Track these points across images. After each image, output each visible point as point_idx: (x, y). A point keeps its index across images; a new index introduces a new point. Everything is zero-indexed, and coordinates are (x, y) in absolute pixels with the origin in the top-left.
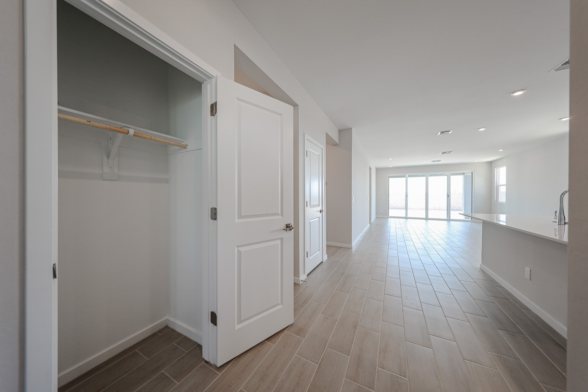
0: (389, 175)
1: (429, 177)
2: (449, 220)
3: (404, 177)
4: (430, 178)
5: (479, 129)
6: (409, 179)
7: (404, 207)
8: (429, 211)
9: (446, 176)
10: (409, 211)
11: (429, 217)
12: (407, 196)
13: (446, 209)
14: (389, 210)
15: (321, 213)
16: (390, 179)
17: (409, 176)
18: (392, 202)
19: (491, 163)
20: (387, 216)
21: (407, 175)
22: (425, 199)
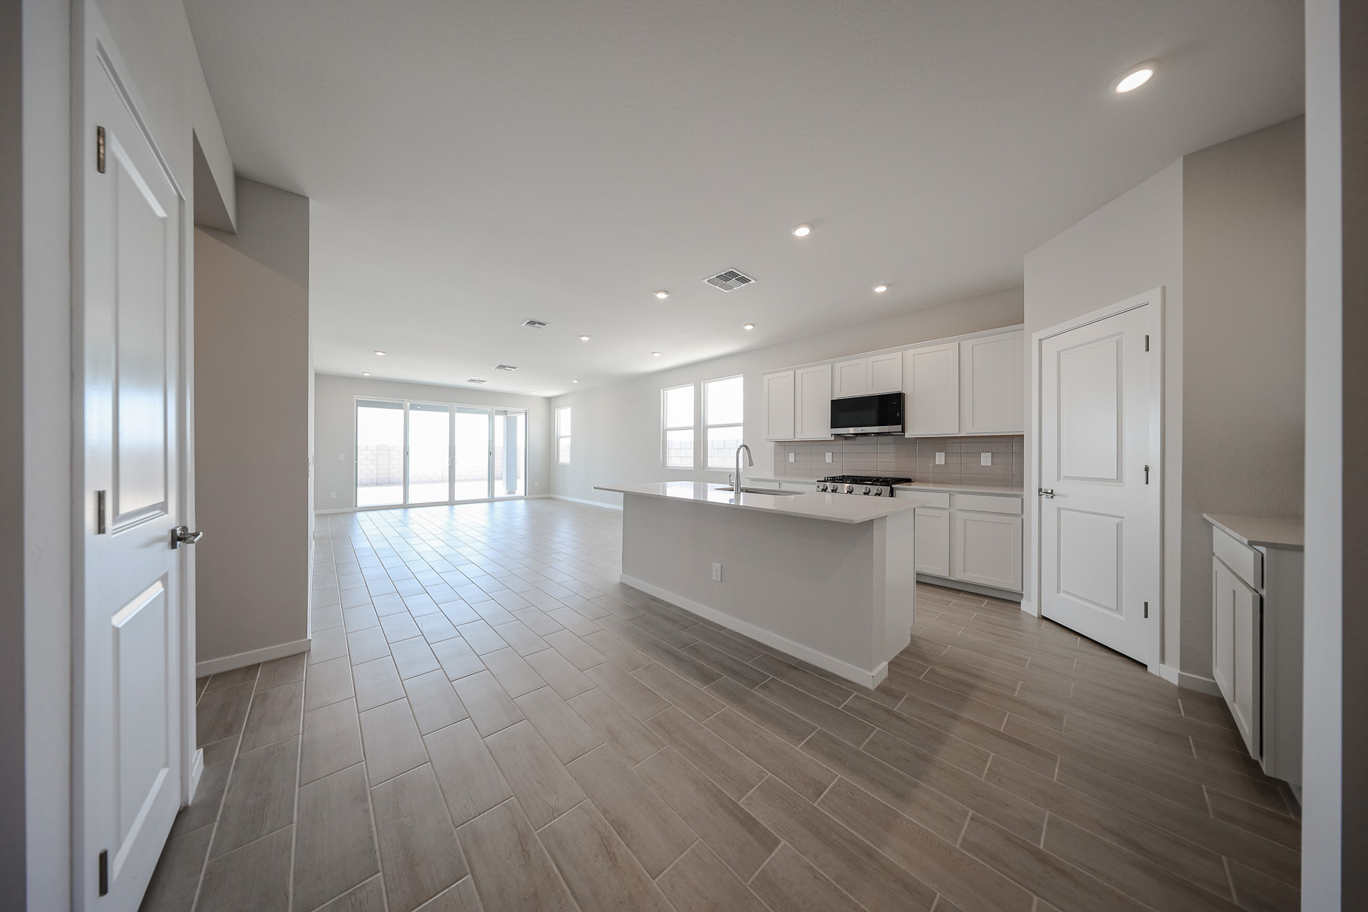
0: (356, 397)
1: (456, 414)
2: (491, 500)
3: (399, 406)
4: (458, 416)
5: (581, 336)
6: (412, 413)
7: (402, 480)
8: (456, 484)
9: (487, 416)
10: (411, 488)
11: (457, 498)
12: (406, 453)
13: (487, 477)
14: (358, 489)
15: (173, 546)
16: (359, 408)
17: (413, 407)
18: (365, 468)
19: (549, 399)
20: (352, 507)
21: (409, 404)
22: (448, 459)
